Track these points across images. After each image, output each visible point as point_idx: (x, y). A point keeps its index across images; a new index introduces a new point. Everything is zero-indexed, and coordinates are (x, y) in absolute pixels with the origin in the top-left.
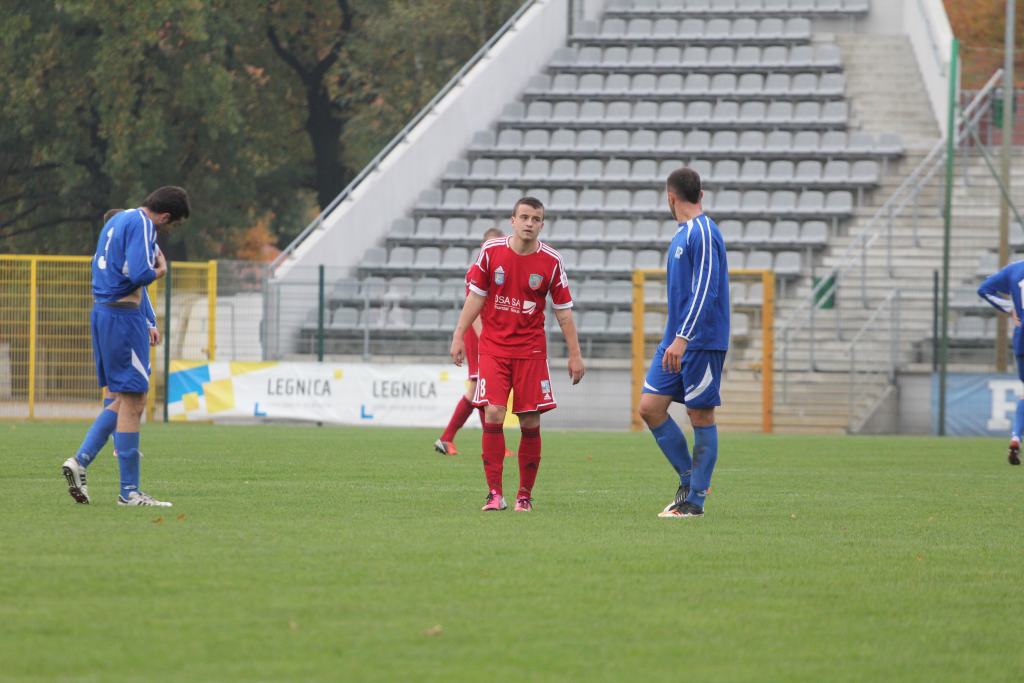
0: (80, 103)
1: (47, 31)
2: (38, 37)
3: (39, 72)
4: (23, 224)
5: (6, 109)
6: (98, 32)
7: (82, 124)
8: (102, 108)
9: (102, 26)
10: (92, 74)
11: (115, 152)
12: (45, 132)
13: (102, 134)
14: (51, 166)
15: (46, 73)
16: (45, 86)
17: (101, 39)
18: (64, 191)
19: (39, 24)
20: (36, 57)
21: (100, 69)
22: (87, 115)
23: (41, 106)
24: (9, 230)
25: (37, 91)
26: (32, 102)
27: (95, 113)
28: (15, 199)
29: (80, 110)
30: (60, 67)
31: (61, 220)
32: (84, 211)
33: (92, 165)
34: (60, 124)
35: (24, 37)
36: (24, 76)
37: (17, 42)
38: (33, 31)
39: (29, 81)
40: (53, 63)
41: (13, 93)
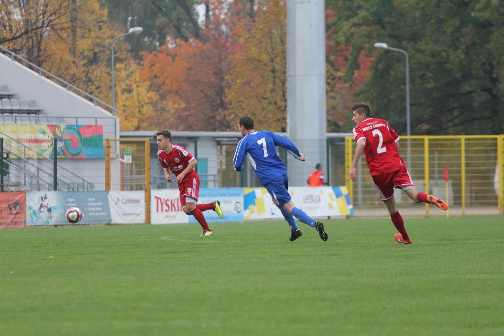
0: (484, 61)
1: (467, 27)
2: (463, 30)
3: (464, 47)
4: (457, 121)
5: (448, 65)
6: (492, 25)
7: (485, 71)
8: (494, 63)
9: (493, 23)
10: (488, 46)
11: (501, 83)
12: (467, 76)
13: (494, 76)
14: (469, 93)
15: (467, 47)
16: (467, 54)
17: (493, 29)
18: (475, 104)
19: (463, 23)
20: (462, 39)
21: (492, 44)
22: (487, 67)
23: (464, 63)
24: (450, 124)
25: (462, 56)
26: (460, 62)
27: (492, 66)
28: (453, 109)
29: (484, 64)
30: (474, 44)
31: (475, 119)
32: (487, 114)
33: (489, 91)
34: (474, 72)
35: (457, 30)
36: (457, 48)
37: (453, 32)
38: (460, 27)
39: (459, 51)
40: (471, 42)
41: (451, 58)
